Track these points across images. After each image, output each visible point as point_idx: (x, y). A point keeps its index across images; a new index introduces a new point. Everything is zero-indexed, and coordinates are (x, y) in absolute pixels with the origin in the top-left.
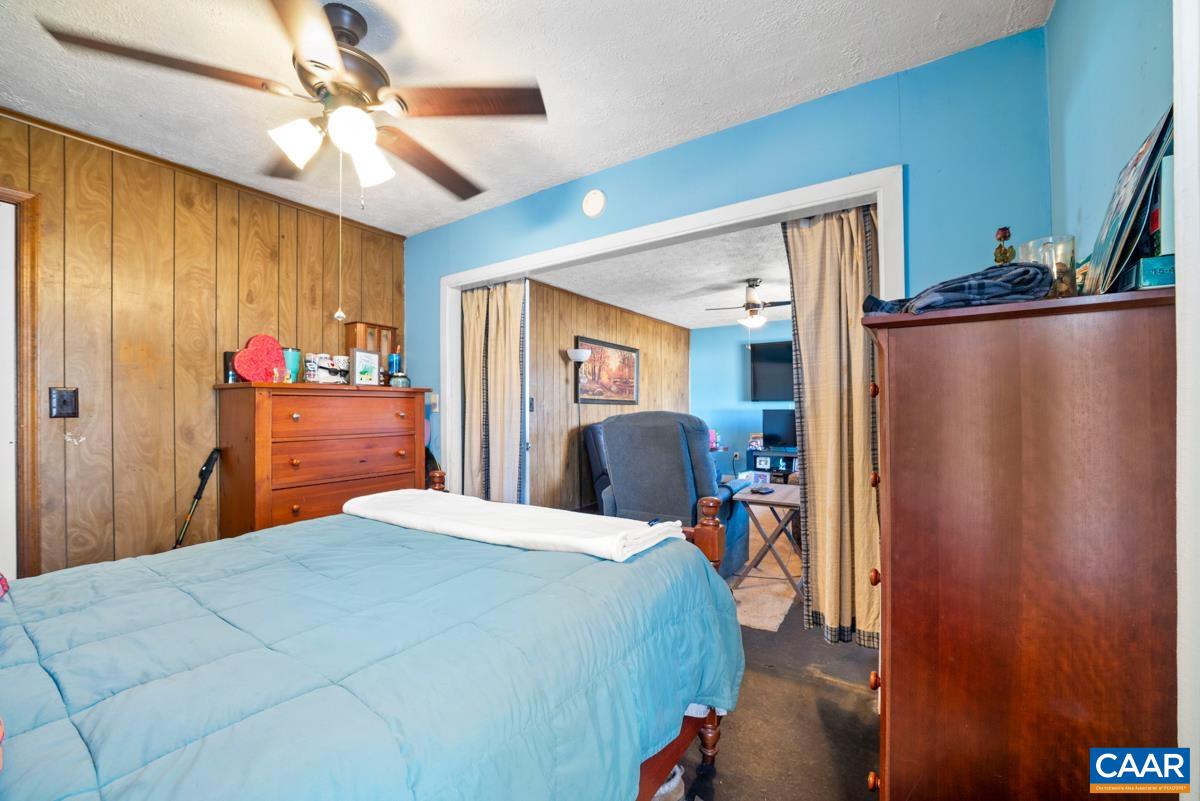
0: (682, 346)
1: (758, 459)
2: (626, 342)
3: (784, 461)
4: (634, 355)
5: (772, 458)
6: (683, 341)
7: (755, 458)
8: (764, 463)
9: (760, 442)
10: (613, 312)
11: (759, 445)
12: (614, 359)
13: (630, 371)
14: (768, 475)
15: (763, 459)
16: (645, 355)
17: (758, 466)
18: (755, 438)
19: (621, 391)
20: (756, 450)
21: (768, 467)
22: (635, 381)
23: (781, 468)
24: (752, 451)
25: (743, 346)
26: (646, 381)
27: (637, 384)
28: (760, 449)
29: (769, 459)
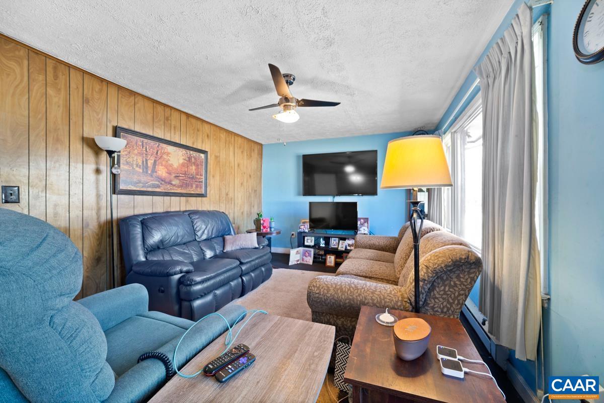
0: (255, 155)
1: (306, 238)
2: (193, 143)
3: (324, 240)
4: (202, 156)
5: (315, 237)
6: (256, 151)
7: (304, 237)
8: (310, 241)
9: (307, 225)
10: (175, 115)
11: (306, 228)
12: (176, 157)
13: (197, 169)
14: (312, 250)
15: (308, 238)
16: (217, 157)
17: (306, 243)
18: (304, 223)
19: (184, 185)
20: (304, 232)
21: (313, 244)
22: (203, 177)
23: (321, 245)
24: (301, 233)
25: (298, 157)
26: (218, 178)
27: (206, 179)
28: (307, 231)
29: (313, 238)
